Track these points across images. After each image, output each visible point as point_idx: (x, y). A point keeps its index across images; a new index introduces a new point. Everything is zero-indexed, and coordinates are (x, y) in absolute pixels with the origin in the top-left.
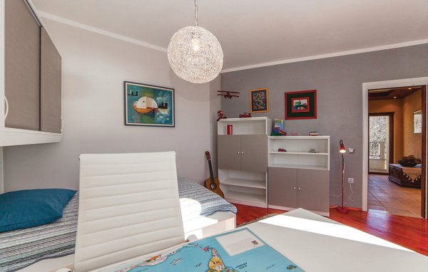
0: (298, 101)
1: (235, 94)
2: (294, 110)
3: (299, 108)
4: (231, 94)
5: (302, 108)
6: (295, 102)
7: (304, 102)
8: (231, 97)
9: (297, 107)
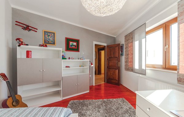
0: (72, 43)
1: (33, 29)
2: (70, 47)
3: (72, 46)
4: (30, 28)
5: (74, 46)
6: (71, 43)
7: (75, 44)
8: (30, 30)
9: (72, 45)
